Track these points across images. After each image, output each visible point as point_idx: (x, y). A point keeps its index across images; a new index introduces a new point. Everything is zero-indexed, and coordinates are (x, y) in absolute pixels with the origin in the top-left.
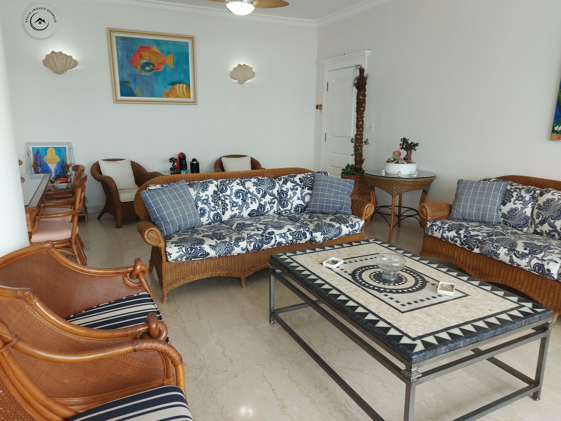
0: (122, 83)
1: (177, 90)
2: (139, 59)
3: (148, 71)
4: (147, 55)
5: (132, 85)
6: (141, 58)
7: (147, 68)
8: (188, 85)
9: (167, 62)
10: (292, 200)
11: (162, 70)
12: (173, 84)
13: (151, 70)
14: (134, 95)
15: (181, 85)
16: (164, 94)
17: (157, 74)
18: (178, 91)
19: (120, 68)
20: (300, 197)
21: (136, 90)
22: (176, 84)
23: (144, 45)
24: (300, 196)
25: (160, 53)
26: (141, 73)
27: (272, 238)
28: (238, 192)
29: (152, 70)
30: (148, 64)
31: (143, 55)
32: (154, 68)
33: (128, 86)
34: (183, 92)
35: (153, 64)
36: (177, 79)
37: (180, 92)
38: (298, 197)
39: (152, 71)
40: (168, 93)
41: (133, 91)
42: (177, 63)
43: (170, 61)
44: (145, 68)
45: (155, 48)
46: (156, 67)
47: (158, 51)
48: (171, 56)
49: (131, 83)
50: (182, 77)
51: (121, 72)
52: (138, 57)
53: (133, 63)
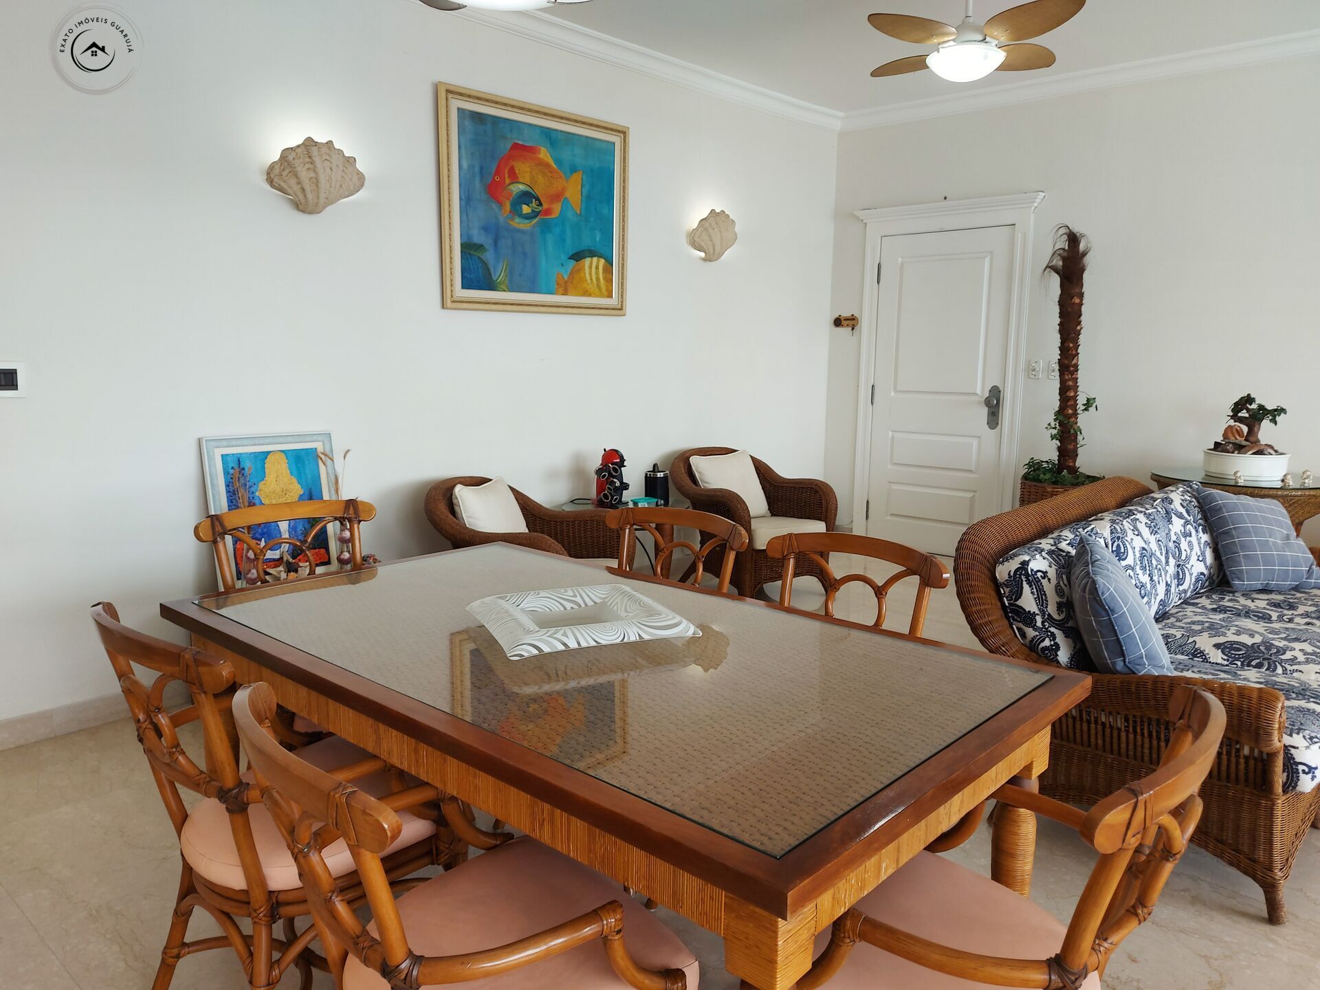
1: (585, 273)
2: (507, 181)
3: (528, 217)
4: (527, 172)
6: (514, 176)
7: (526, 209)
8: (609, 262)
9: (568, 194)
10: (1191, 563)
11: (558, 215)
12: (578, 256)
13: (533, 214)
15: (595, 259)
16: (558, 284)
17: (546, 227)
18: (588, 276)
19: (463, 203)
20: (1200, 554)
22: (585, 258)
23: (520, 143)
25: (554, 166)
26: (511, 223)
28: (1142, 555)
29: (535, 214)
30: (526, 197)
31: (517, 172)
32: (540, 208)
33: (479, 258)
34: (598, 279)
35: (537, 199)
36: (586, 243)
37: (591, 279)
38: (1197, 554)
39: (535, 217)
40: (566, 282)
41: (490, 274)
42: (589, 198)
43: (574, 191)
44: (521, 208)
45: (545, 154)
46: (545, 206)
47: (552, 162)
48: (577, 177)
49: (488, 250)
50: (598, 239)
51: (465, 217)
52: (506, 176)
53: (494, 190)
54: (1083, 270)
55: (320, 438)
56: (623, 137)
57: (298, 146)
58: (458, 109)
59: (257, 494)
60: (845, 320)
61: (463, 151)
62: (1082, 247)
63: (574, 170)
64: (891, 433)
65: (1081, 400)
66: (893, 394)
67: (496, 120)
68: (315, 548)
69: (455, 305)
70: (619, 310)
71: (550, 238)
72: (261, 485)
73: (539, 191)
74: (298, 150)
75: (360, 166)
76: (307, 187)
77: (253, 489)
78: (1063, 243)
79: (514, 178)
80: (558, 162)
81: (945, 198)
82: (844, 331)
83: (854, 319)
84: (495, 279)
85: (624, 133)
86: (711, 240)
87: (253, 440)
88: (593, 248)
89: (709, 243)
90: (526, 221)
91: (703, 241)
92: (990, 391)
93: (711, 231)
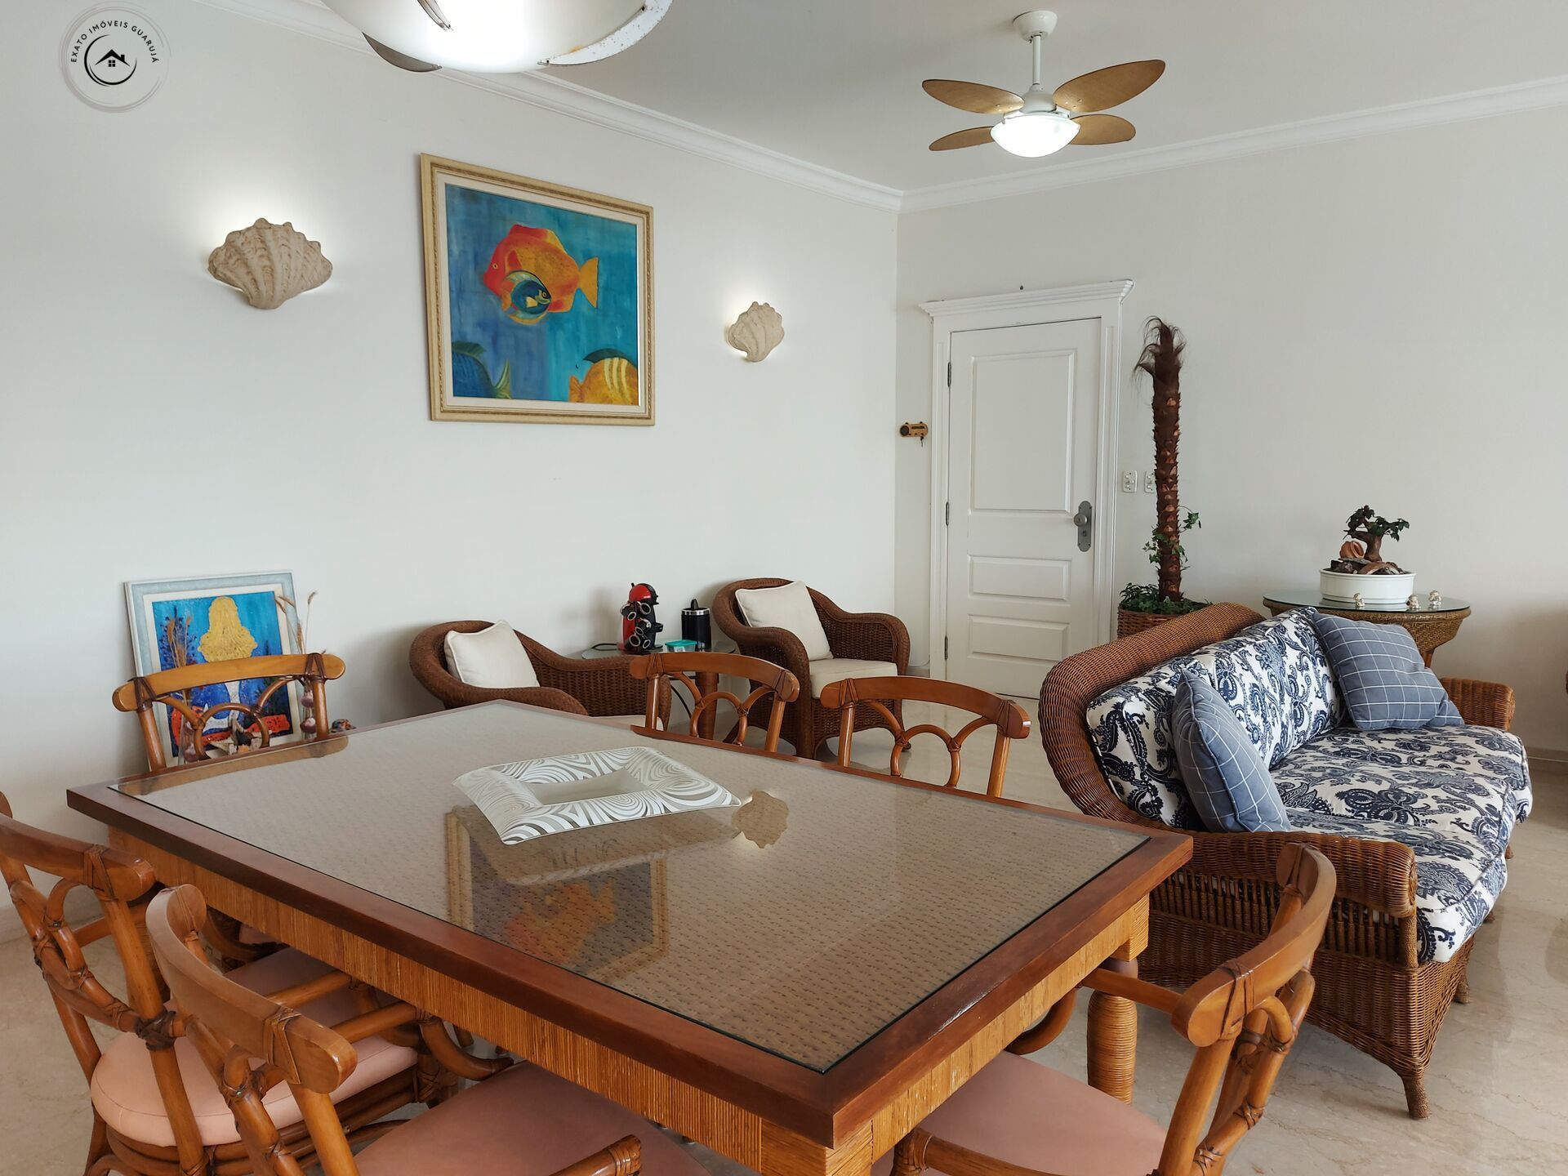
0: (461, 349)
1: (604, 377)
2: (508, 269)
3: (534, 311)
4: (531, 259)
5: (486, 357)
7: (531, 302)
8: (634, 363)
9: (581, 285)
10: (1309, 701)
11: (569, 309)
12: (595, 357)
13: (540, 308)
15: (616, 360)
16: (572, 390)
17: (556, 323)
18: (608, 380)
19: (454, 295)
20: (1318, 689)
22: (603, 358)
23: (523, 225)
24: (1316, 687)
25: (565, 252)
26: (513, 318)
28: (1253, 693)
29: (541, 308)
30: (531, 288)
31: (519, 258)
32: (548, 301)
33: (475, 359)
34: (620, 383)
35: (545, 290)
36: (605, 341)
37: (612, 384)
38: (1314, 690)
39: (542, 311)
40: (581, 387)
41: (488, 379)
42: (607, 288)
43: (589, 280)
44: (525, 301)
45: (552, 238)
46: (554, 298)
47: (561, 248)
48: (592, 264)
49: (485, 351)
50: (619, 337)
51: (456, 311)
52: (506, 263)
53: (491, 280)
54: (1178, 368)
55: (278, 579)
56: (645, 218)
57: (248, 229)
58: (446, 185)
59: (199, 649)
60: (913, 428)
61: (453, 234)
62: (1176, 342)
63: (588, 256)
64: (969, 557)
65: (1182, 516)
66: (970, 513)
67: (492, 198)
68: (273, 714)
69: (445, 416)
70: (647, 419)
71: (561, 336)
72: (204, 638)
73: (546, 281)
74: (249, 234)
75: (325, 252)
76: (260, 278)
77: (193, 644)
78: (1154, 338)
79: (516, 266)
80: (569, 246)
81: (1022, 288)
82: (912, 441)
83: (923, 427)
84: (494, 385)
85: (647, 213)
86: (754, 338)
87: (192, 583)
88: (613, 348)
89: (752, 340)
90: (532, 316)
91: (744, 338)
92: (1080, 508)
93: (753, 326)
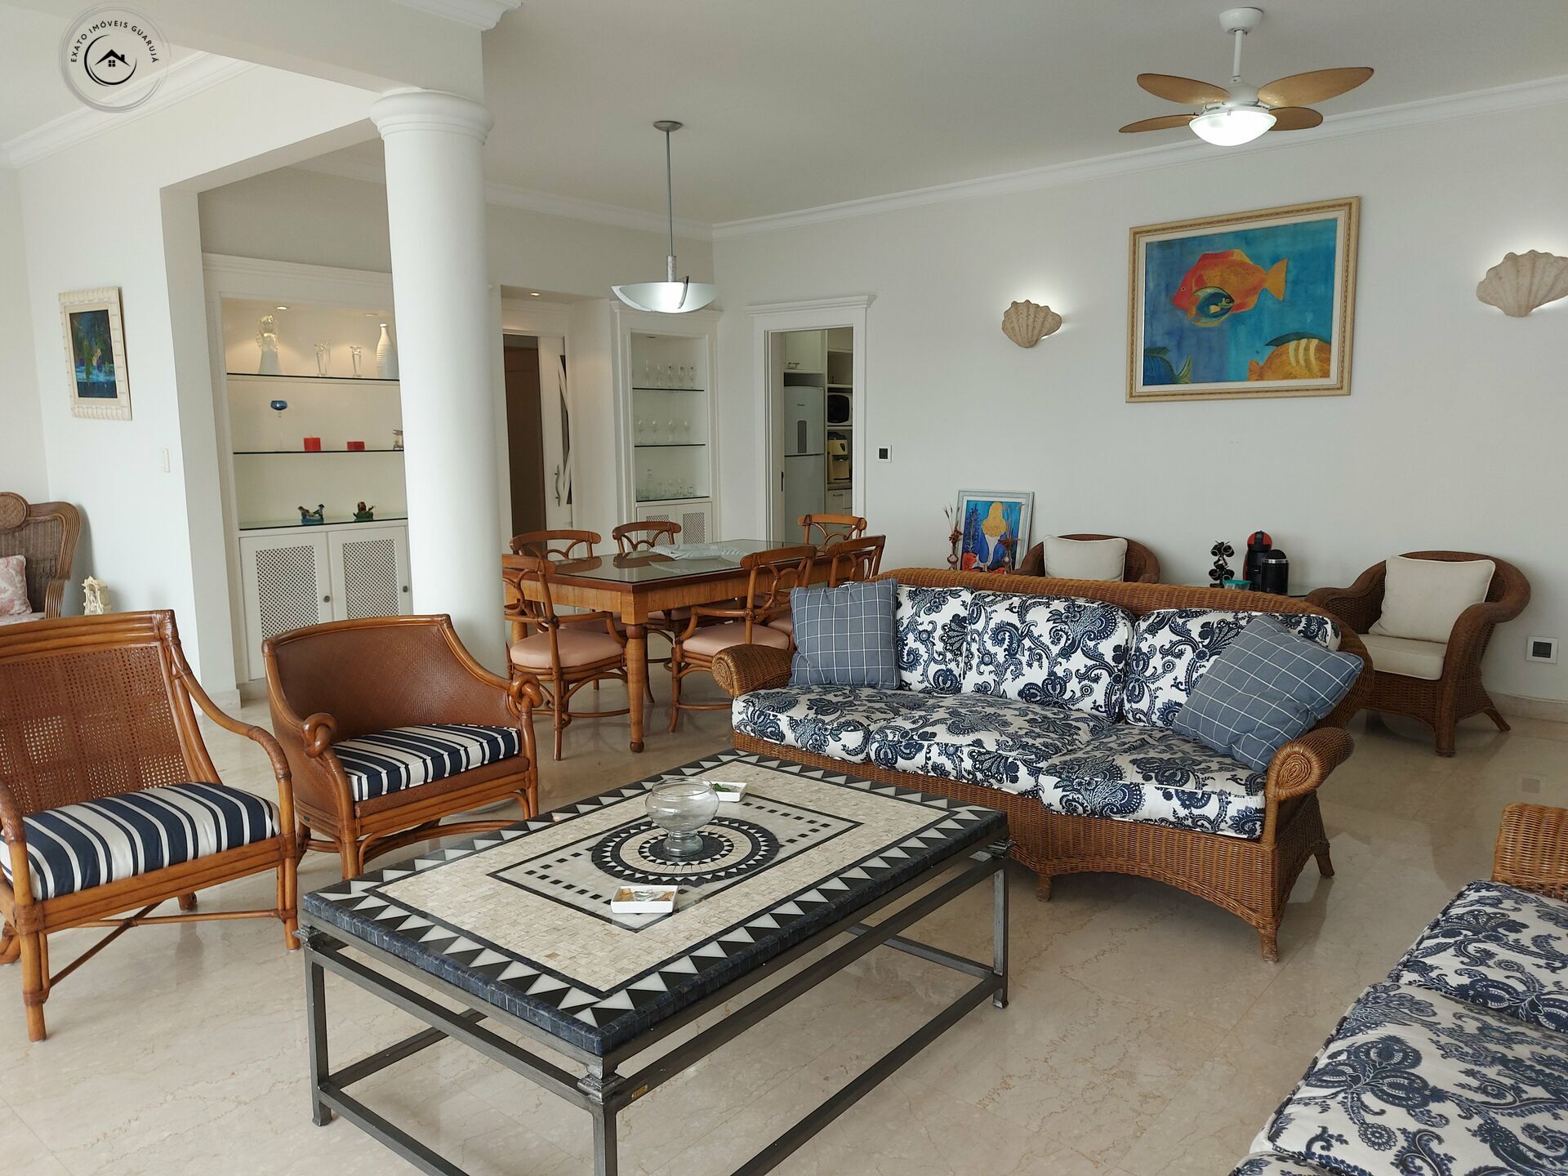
0: (1149, 353)
1: (1288, 357)
2: (1194, 289)
3: (1216, 315)
4: (1216, 276)
5: (1171, 357)
6: (1201, 284)
7: (1214, 309)
8: (1326, 342)
9: (1268, 284)
10: (1157, 684)
11: (1253, 306)
12: (1279, 341)
13: (1222, 312)
14: (1173, 381)
15: (1304, 342)
16: (1251, 371)
17: (1238, 320)
18: (1292, 359)
19: (1148, 316)
20: (1183, 682)
21: (1181, 367)
22: (1289, 341)
24: (1182, 679)
25: (1251, 263)
26: (1197, 324)
27: (922, 747)
28: (1002, 628)
29: (1224, 312)
30: (1214, 298)
31: (1205, 278)
32: (1231, 304)
33: (1161, 358)
34: (1307, 361)
35: (1228, 297)
36: (1292, 325)
37: (1298, 362)
38: (1176, 679)
39: (1224, 314)
40: (1262, 368)
41: (1172, 370)
42: (1295, 282)
43: (1276, 281)
44: (1209, 309)
45: (1239, 255)
46: (1237, 302)
47: (1247, 260)
48: (1282, 265)
49: (1170, 351)
50: (1309, 320)
51: (1149, 327)
52: (1193, 285)
53: (1178, 300)
55: (1027, 496)
56: (1352, 208)
58: (1147, 244)
61: (1150, 276)
67: (1183, 241)
69: (1134, 399)
70: (1341, 389)
73: (1230, 290)
75: (1055, 312)
84: (1177, 374)
85: (1355, 203)
87: (983, 493)
90: (1214, 319)
91: (1499, 294)
